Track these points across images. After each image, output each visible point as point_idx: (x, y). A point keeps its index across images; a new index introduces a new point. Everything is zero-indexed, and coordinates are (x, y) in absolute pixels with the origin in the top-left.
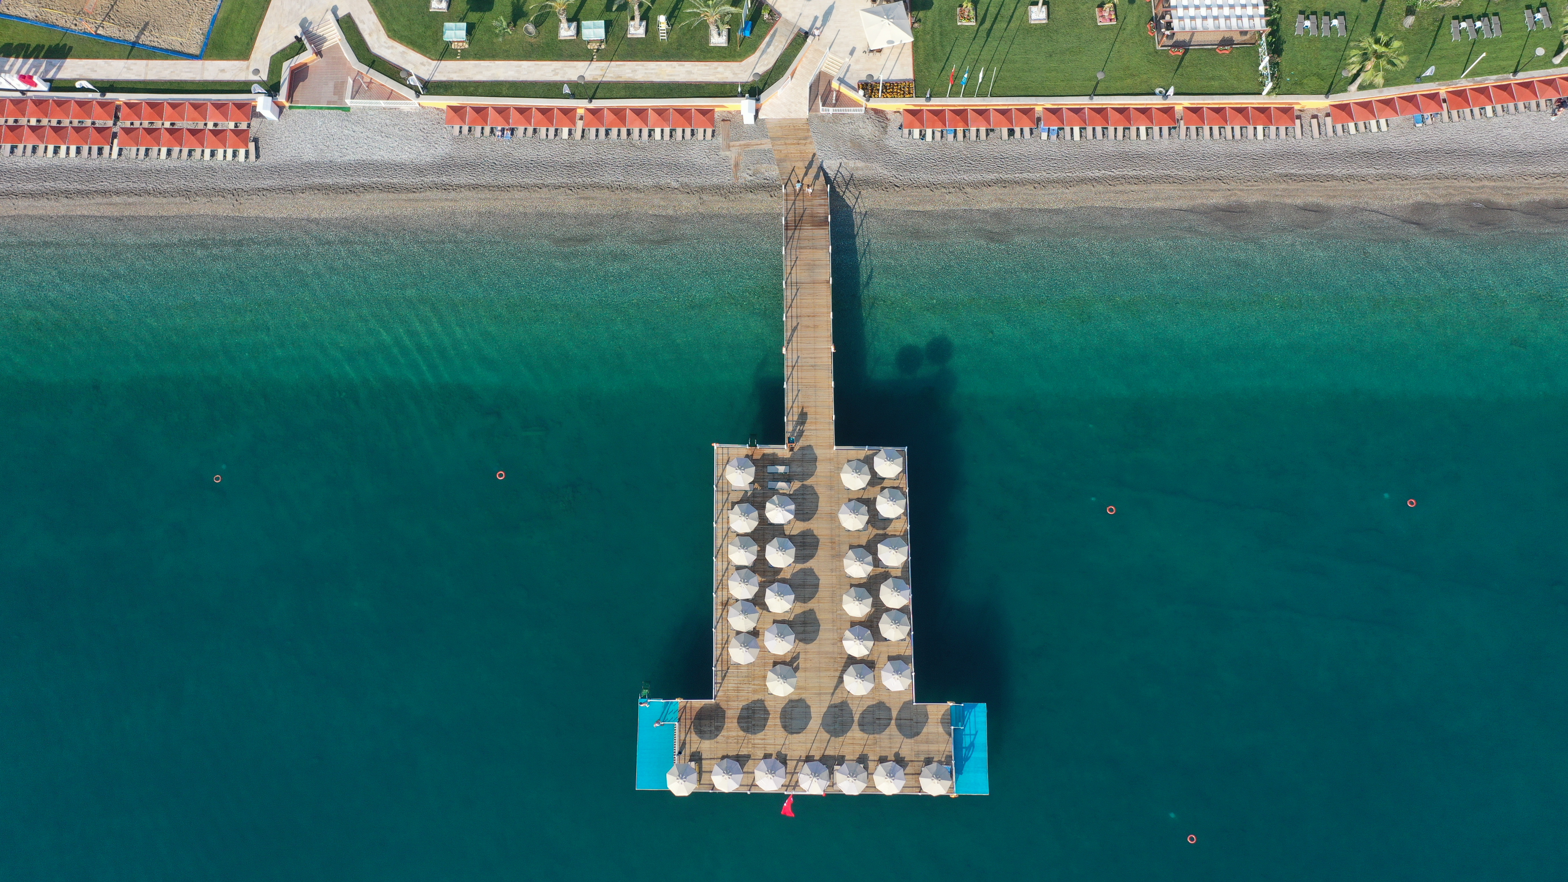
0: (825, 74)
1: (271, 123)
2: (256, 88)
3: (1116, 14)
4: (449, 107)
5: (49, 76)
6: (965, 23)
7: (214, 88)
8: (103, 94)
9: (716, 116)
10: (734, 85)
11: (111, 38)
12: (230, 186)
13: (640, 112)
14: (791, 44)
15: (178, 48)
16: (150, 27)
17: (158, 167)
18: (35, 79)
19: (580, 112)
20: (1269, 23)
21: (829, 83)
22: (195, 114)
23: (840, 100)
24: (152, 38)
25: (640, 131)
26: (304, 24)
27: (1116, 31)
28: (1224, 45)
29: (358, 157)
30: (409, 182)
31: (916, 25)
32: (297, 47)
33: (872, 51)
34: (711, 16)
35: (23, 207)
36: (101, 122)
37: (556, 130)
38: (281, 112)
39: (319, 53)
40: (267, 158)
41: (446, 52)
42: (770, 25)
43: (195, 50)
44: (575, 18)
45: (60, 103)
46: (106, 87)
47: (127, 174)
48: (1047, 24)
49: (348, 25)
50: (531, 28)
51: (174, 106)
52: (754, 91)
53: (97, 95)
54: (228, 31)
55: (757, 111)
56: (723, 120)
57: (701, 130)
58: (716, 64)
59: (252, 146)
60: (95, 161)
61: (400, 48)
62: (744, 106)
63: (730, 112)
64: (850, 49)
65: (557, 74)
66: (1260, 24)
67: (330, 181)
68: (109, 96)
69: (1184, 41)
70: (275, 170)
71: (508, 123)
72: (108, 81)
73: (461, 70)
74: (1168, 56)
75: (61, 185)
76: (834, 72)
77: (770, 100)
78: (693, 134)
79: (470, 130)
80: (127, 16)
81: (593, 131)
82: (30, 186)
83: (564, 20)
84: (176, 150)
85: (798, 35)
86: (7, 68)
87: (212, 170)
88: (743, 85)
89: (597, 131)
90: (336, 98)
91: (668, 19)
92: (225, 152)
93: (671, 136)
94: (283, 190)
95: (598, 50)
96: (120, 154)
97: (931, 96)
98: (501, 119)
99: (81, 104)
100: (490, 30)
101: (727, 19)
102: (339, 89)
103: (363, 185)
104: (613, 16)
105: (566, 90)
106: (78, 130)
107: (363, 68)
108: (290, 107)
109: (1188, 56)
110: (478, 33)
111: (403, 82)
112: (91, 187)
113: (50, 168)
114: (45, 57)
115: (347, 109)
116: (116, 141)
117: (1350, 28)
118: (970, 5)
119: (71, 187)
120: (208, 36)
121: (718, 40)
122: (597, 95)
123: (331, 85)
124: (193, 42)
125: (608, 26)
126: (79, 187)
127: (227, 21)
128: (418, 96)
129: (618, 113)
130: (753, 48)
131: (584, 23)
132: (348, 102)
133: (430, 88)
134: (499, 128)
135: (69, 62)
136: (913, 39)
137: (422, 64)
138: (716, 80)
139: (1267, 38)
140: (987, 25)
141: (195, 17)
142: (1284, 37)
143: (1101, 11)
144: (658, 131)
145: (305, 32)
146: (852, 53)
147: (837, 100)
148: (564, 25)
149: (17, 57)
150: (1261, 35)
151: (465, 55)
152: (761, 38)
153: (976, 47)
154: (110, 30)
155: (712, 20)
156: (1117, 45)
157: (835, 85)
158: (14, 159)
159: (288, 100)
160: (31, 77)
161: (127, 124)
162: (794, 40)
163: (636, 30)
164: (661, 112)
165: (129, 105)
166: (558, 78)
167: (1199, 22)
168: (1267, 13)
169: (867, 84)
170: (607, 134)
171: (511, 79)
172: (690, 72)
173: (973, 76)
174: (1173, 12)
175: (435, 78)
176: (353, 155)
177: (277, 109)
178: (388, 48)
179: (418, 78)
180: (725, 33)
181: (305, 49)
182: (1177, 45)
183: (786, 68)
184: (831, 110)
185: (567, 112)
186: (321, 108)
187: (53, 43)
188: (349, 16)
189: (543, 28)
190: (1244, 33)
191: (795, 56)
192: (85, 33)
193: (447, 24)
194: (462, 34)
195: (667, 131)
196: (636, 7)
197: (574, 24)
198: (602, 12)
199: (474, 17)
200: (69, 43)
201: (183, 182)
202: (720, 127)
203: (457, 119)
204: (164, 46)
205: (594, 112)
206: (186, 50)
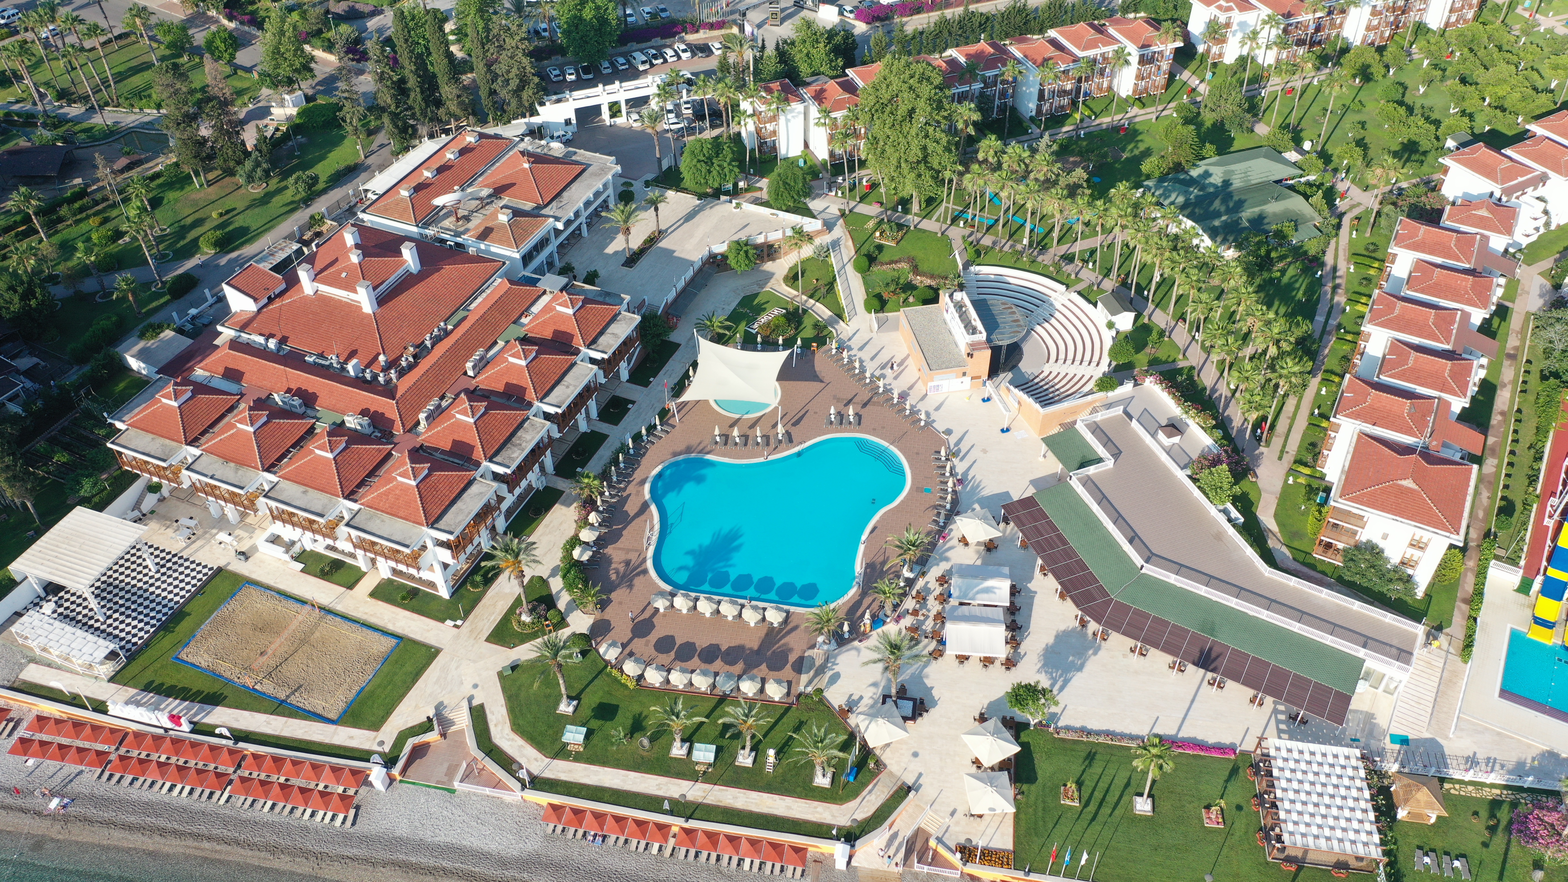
0: (924, 831)
1: (378, 793)
2: (376, 758)
3: (1223, 818)
4: (550, 804)
5: (195, 720)
6: (1068, 802)
7: (338, 752)
8: (236, 743)
9: (808, 855)
10: (830, 827)
11: (264, 694)
12: (317, 849)
13: (733, 840)
14: (892, 796)
15: (319, 711)
16: (302, 689)
17: (257, 820)
18: (183, 720)
19: (675, 829)
20: (1386, 853)
21: (927, 840)
22: (312, 774)
23: (936, 860)
24: (300, 699)
25: (730, 858)
26: (439, 708)
27: (1224, 836)
28: (1339, 869)
29: (448, 840)
30: (489, 873)
31: (1019, 797)
32: (426, 727)
33: (972, 815)
34: (819, 757)
35: (118, 838)
36: (223, 767)
37: (647, 844)
38: (390, 784)
39: (444, 735)
40: (363, 826)
41: (561, 752)
42: (874, 774)
43: (333, 716)
44: (689, 739)
45: (194, 745)
46: (240, 736)
47: (225, 822)
48: (1152, 817)
49: (478, 715)
50: (646, 742)
51: (295, 763)
52: (851, 836)
53: (230, 743)
54: (370, 703)
55: (850, 857)
56: (815, 861)
57: (791, 868)
58: (816, 803)
59: (352, 812)
60: (203, 804)
61: (519, 741)
62: (838, 851)
63: (823, 854)
64: (951, 809)
65: (660, 789)
66: (1375, 853)
67: (413, 860)
68: (241, 745)
69: (1296, 857)
70: (366, 840)
71: (602, 830)
72: (245, 732)
73: (570, 771)
74: (1281, 870)
75: (161, 822)
76: (933, 830)
77: (865, 848)
78: (782, 869)
79: (563, 831)
80: (286, 677)
81: (683, 850)
82: (132, 819)
83: (678, 740)
84: (281, 805)
85: (901, 788)
86: (162, 706)
87: (305, 830)
88: (840, 829)
89: (687, 851)
90: (445, 779)
91: (777, 754)
92: (325, 814)
93: (760, 869)
94: (366, 861)
95: (705, 772)
96: (227, 801)
97: (1029, 871)
98: (596, 824)
99: (213, 748)
100: (607, 738)
101: (833, 762)
102: (451, 772)
103: (444, 869)
104: (725, 743)
105: (666, 806)
106: (199, 772)
107: (480, 755)
108: (401, 781)
109: (1302, 874)
110: (595, 739)
111: (512, 773)
112: (188, 828)
113: (158, 804)
114: (199, 702)
115: (452, 791)
116: (229, 788)
117: (1474, 871)
118: (1074, 786)
119: (169, 825)
120: (350, 705)
121: (822, 780)
122: (695, 815)
123: (446, 765)
124: (334, 706)
125: (719, 751)
126: (176, 827)
127: (372, 693)
128: (523, 789)
129: (712, 837)
130: (855, 794)
131: (697, 745)
132: (456, 784)
133: (537, 783)
134: (592, 833)
135: (219, 709)
136: (1014, 810)
137: (536, 760)
138: (814, 820)
139: (1385, 867)
140: (1092, 808)
141: (346, 686)
142: (1403, 870)
143: (1208, 813)
144: (748, 861)
145: (439, 714)
146: (953, 814)
147: (933, 859)
148: (677, 744)
149: (176, 699)
150: (1378, 864)
151: (578, 758)
152: (865, 785)
153: (1079, 828)
154: (267, 687)
155: (819, 761)
156: (1225, 850)
157: (932, 843)
158: (130, 790)
159: (400, 774)
160: (180, 718)
161: (246, 774)
162: (896, 792)
163: (745, 759)
164: (754, 843)
165: (255, 756)
166: (660, 793)
167: (1310, 840)
168: (1383, 843)
169: (965, 848)
170: (696, 855)
171: (615, 787)
172: (789, 808)
173: (1075, 857)
174: (1283, 825)
175: (543, 775)
176: (444, 837)
177: (388, 781)
178: (509, 740)
179: (528, 772)
180: (829, 775)
181: (433, 730)
182: (1289, 860)
183: (885, 818)
184: (926, 869)
185: (662, 828)
186: (429, 786)
187: (212, 691)
188: (482, 706)
189: (657, 744)
190: (1359, 859)
191: (896, 808)
192: (244, 686)
193: (569, 727)
194: (580, 738)
195: (757, 862)
196: (748, 738)
197: (688, 744)
198: (716, 738)
199: (595, 724)
200: (225, 693)
201: (275, 837)
202: (811, 867)
203: (554, 817)
204: (308, 707)
205: (688, 832)
206: (326, 714)
